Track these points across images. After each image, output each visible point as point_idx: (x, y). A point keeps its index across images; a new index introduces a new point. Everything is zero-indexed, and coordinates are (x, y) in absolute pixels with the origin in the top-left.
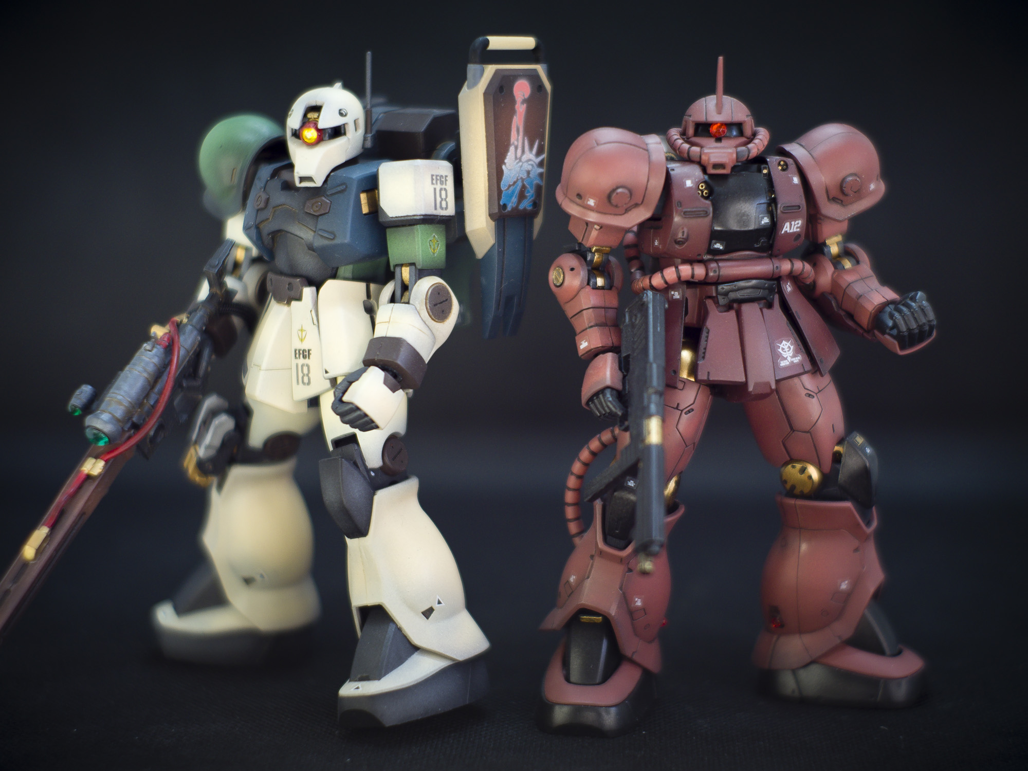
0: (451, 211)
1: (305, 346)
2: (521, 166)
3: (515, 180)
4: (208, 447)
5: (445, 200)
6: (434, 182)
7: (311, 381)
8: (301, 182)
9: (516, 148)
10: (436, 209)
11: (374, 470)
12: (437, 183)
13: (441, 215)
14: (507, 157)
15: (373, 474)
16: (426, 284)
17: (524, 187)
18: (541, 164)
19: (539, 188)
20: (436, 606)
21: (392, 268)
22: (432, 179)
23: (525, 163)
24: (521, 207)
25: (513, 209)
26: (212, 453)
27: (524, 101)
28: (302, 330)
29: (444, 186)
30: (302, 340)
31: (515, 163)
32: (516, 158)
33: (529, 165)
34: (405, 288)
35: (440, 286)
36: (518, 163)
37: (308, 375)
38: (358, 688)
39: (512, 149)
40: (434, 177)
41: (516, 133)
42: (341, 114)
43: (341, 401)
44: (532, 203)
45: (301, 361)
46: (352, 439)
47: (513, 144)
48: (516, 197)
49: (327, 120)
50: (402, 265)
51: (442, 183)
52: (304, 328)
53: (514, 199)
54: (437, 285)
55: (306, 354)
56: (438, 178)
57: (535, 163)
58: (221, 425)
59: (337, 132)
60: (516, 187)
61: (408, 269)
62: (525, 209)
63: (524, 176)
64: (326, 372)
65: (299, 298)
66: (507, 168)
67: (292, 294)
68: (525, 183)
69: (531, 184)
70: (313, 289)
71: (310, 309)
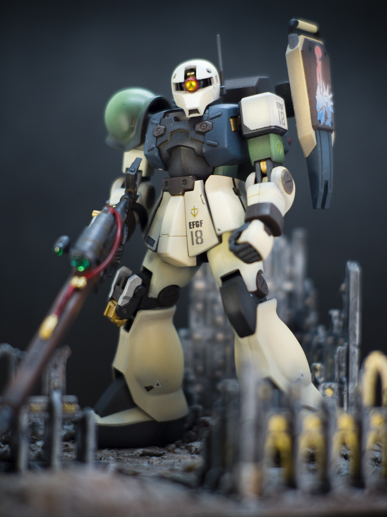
0: (286, 126)
1: (198, 219)
2: (323, 99)
3: (322, 106)
4: (125, 298)
5: (284, 119)
7: (203, 241)
8: (189, 114)
9: (320, 87)
10: (280, 123)
12: (279, 108)
13: (283, 128)
14: (317, 91)
15: (251, 295)
16: (279, 171)
19: (332, 115)
21: (253, 164)
23: (325, 97)
24: (326, 124)
25: (323, 124)
26: (127, 301)
27: (320, 59)
29: (282, 111)
30: (195, 216)
31: (321, 96)
32: (321, 93)
33: (327, 99)
34: (264, 175)
35: (287, 171)
37: (201, 237)
40: (278, 105)
41: (319, 77)
42: (208, 72)
43: (236, 244)
44: (330, 123)
45: (196, 229)
46: (237, 273)
47: (319, 84)
49: (201, 75)
50: (260, 161)
51: (281, 108)
52: (196, 208)
53: (323, 118)
55: (198, 224)
56: (280, 105)
57: (330, 99)
58: (134, 282)
61: (265, 163)
62: (328, 126)
63: (325, 105)
64: (219, 230)
65: (192, 189)
66: (318, 98)
67: (186, 187)
68: (326, 110)
69: (329, 111)
70: (202, 181)
71: (200, 195)
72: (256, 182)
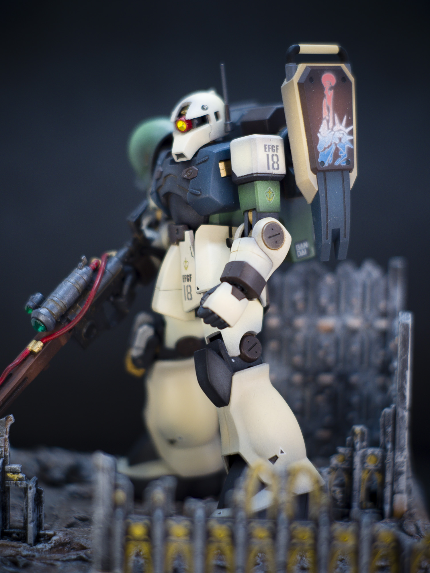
0: (282, 170)
1: (188, 273)
2: (334, 134)
3: (330, 144)
5: (277, 162)
6: (267, 150)
7: (193, 297)
8: (178, 158)
9: (328, 121)
10: (269, 168)
11: (234, 358)
12: (269, 151)
13: (273, 173)
14: (321, 128)
15: (233, 361)
16: (263, 223)
17: (337, 149)
18: (351, 133)
19: (350, 151)
20: (279, 455)
22: (265, 148)
23: (337, 133)
24: (337, 163)
25: (329, 165)
27: (331, 88)
28: (186, 262)
29: (275, 153)
30: (186, 269)
31: (328, 132)
32: (328, 128)
33: (340, 133)
34: (250, 227)
35: (273, 224)
36: (330, 132)
37: (190, 293)
38: (220, 513)
39: (324, 122)
40: (267, 147)
41: (326, 111)
42: (203, 109)
43: (203, 308)
44: (345, 161)
45: (187, 283)
46: (219, 336)
47: (325, 118)
48: (331, 157)
50: (248, 211)
51: (273, 151)
52: (187, 260)
54: (271, 223)
55: (188, 278)
56: (270, 147)
57: (346, 133)
58: (144, 332)
59: (203, 120)
60: (331, 149)
61: (251, 213)
62: (340, 165)
63: (337, 141)
64: (198, 289)
65: (183, 240)
66: (322, 136)
67: (178, 236)
68: (338, 147)
69: (343, 147)
70: (192, 232)
71: (190, 246)
72: (243, 235)
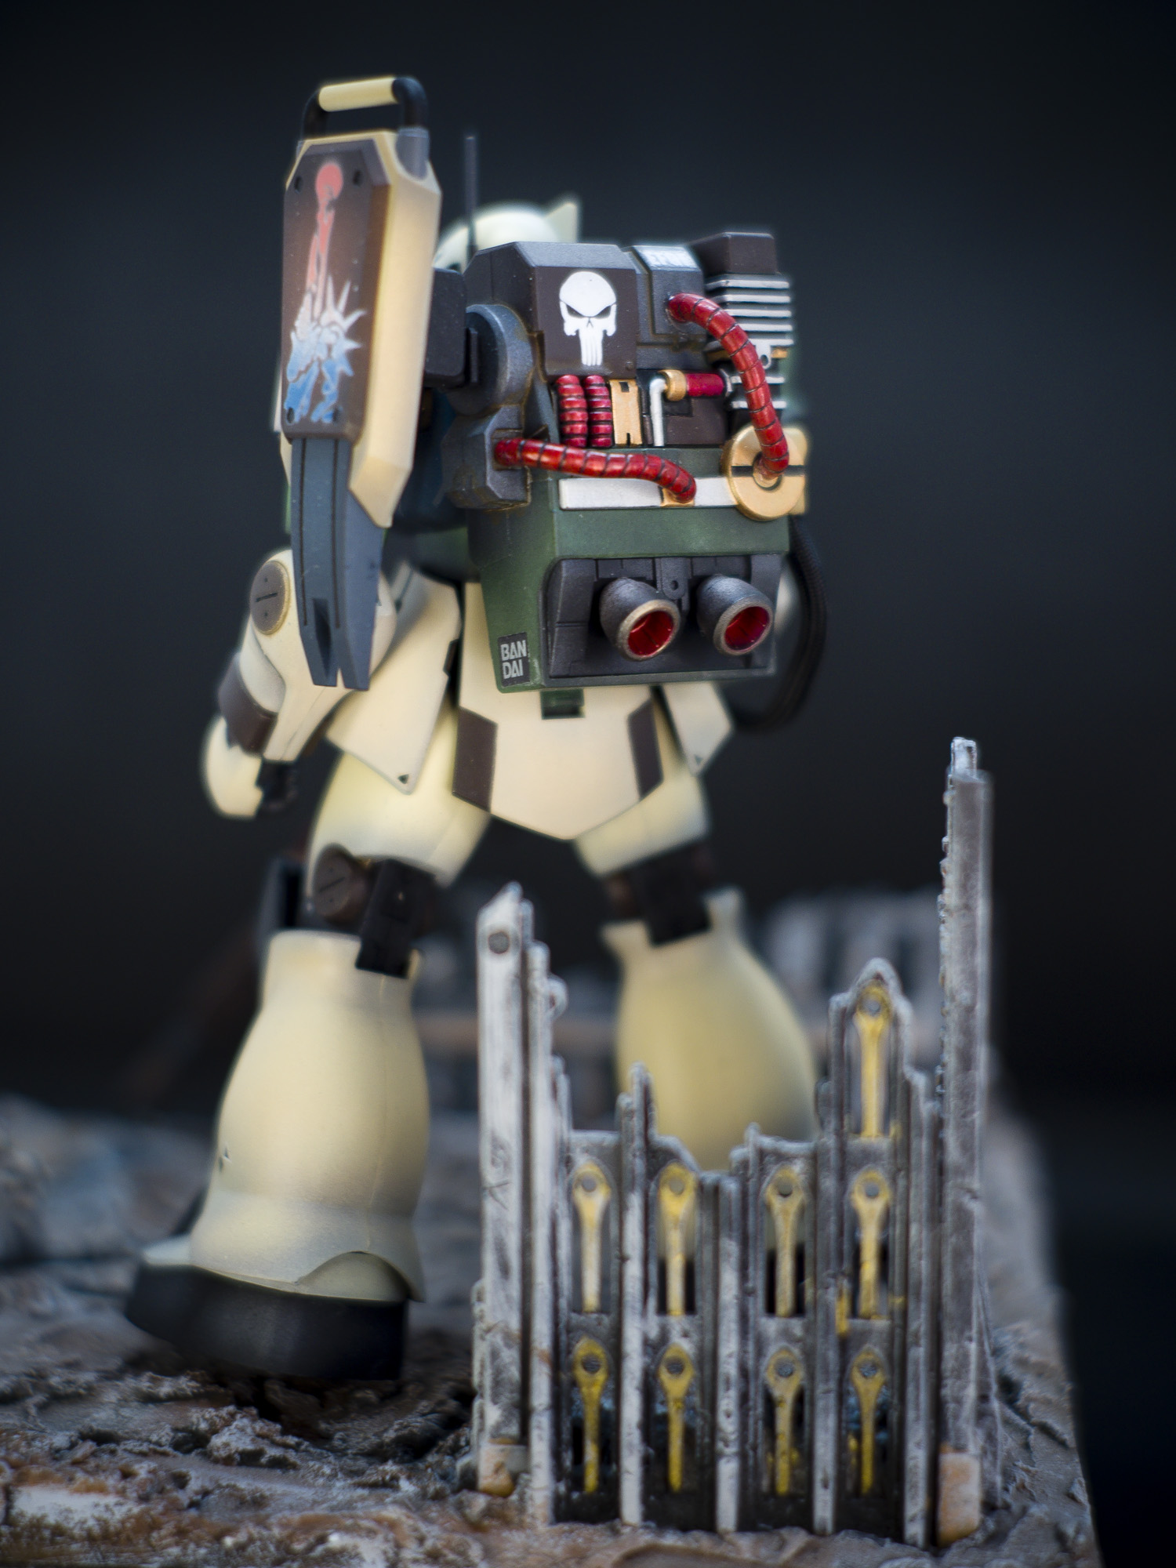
2: (319, 336)
9: (314, 298)
14: (300, 316)
17: (321, 377)
18: (349, 334)
19: (343, 382)
25: (301, 420)
27: (331, 205)
32: (312, 319)
36: (314, 328)
39: (307, 299)
41: (315, 266)
44: (331, 411)
47: (310, 289)
48: (307, 397)
53: (305, 401)
60: (310, 377)
62: (320, 422)
63: (323, 355)
66: (298, 338)
68: (324, 369)
69: (331, 372)
